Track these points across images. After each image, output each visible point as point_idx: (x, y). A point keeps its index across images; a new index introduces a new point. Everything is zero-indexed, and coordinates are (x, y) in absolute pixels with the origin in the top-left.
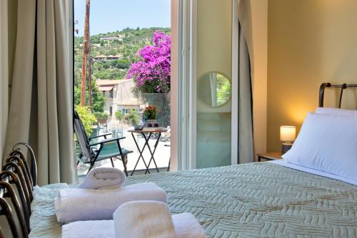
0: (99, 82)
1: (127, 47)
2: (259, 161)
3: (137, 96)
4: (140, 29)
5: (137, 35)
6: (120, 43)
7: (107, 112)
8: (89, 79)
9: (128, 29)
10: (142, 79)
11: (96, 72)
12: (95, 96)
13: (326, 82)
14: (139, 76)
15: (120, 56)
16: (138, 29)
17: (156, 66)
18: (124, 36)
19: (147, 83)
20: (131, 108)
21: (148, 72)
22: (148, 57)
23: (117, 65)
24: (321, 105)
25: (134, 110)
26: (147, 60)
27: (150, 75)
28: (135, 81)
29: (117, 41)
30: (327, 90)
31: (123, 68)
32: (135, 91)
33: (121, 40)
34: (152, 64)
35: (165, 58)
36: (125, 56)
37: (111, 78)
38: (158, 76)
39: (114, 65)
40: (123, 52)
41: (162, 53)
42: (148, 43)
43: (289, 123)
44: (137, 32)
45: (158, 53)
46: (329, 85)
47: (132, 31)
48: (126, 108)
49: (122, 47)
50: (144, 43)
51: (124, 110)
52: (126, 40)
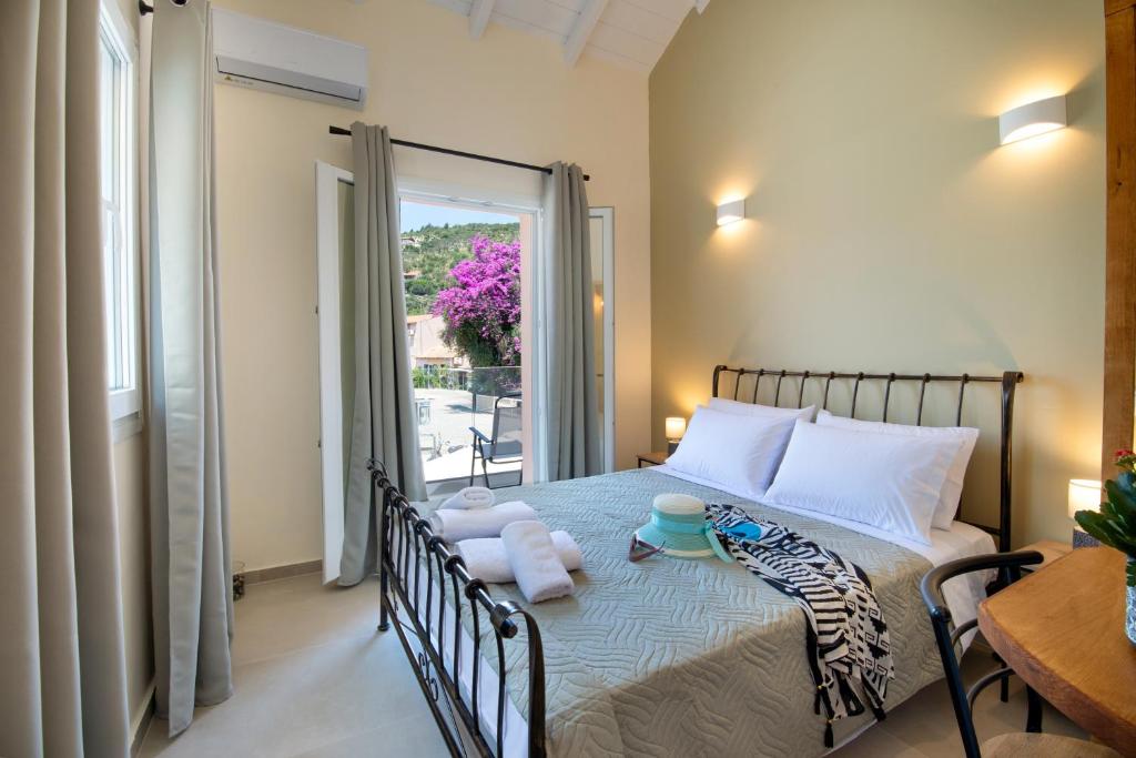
1: (428, 257)
2: (640, 466)
3: (448, 342)
4: (450, 226)
5: (446, 237)
6: (417, 251)
9: (429, 226)
10: (457, 317)
13: (722, 364)
14: (452, 312)
15: (416, 273)
16: (446, 227)
17: (480, 294)
18: (422, 239)
19: (466, 323)
20: (439, 363)
21: (468, 305)
22: (466, 280)
23: (411, 289)
24: (715, 395)
25: (442, 366)
26: (465, 286)
27: (471, 310)
28: (446, 319)
29: (412, 247)
30: (721, 374)
31: (422, 294)
32: (447, 337)
33: (417, 245)
34: (474, 292)
35: (495, 280)
36: (424, 273)
38: (484, 311)
40: (422, 266)
41: (489, 272)
42: (463, 250)
43: (676, 412)
44: (444, 232)
45: (482, 273)
46: (725, 368)
47: (436, 230)
48: (431, 363)
49: (419, 258)
50: (457, 250)
51: (426, 366)
52: (427, 246)
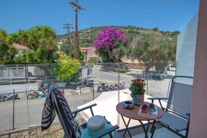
0: (82, 48)
4: (97, 27)
6: (89, 33)
7: (85, 60)
8: (78, 47)
9: (92, 27)
10: (99, 47)
11: (80, 45)
12: (80, 54)
14: (97, 46)
15: (89, 38)
17: (104, 41)
18: (90, 30)
19: (101, 49)
25: (95, 59)
26: (101, 39)
27: (102, 45)
28: (96, 48)
31: (91, 43)
32: (96, 52)
35: (108, 38)
36: (91, 38)
37: (86, 47)
38: (105, 45)
39: (87, 41)
40: (90, 36)
44: (95, 28)
52: (91, 32)
